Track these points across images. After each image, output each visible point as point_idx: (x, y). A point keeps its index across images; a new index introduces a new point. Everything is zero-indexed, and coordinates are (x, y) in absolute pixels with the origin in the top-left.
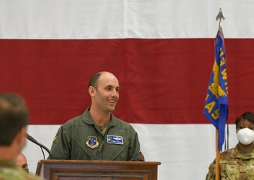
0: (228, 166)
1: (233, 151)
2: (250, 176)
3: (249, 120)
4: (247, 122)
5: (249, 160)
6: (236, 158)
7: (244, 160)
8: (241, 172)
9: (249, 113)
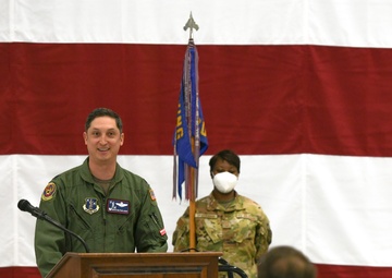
0: (206, 221)
1: (209, 201)
2: (237, 233)
3: (229, 162)
4: (226, 164)
5: (232, 212)
6: (216, 211)
7: (225, 213)
8: (224, 229)
9: (228, 152)
